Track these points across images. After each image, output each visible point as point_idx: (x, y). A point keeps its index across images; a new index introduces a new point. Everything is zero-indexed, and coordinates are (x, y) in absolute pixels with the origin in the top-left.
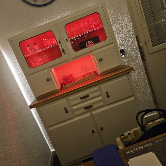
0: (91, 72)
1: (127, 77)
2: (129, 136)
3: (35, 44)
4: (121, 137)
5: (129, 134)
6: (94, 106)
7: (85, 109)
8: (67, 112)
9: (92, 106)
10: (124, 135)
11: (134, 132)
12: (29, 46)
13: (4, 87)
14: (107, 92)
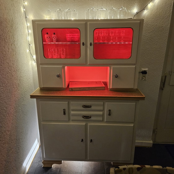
0: (101, 82)
1: (135, 103)
2: (123, 170)
3: (54, 34)
4: (116, 169)
5: (124, 169)
6: (92, 118)
7: (83, 117)
8: (65, 113)
9: (90, 118)
10: (119, 168)
11: (129, 169)
12: (47, 34)
13: (16, 67)
14: (110, 110)
